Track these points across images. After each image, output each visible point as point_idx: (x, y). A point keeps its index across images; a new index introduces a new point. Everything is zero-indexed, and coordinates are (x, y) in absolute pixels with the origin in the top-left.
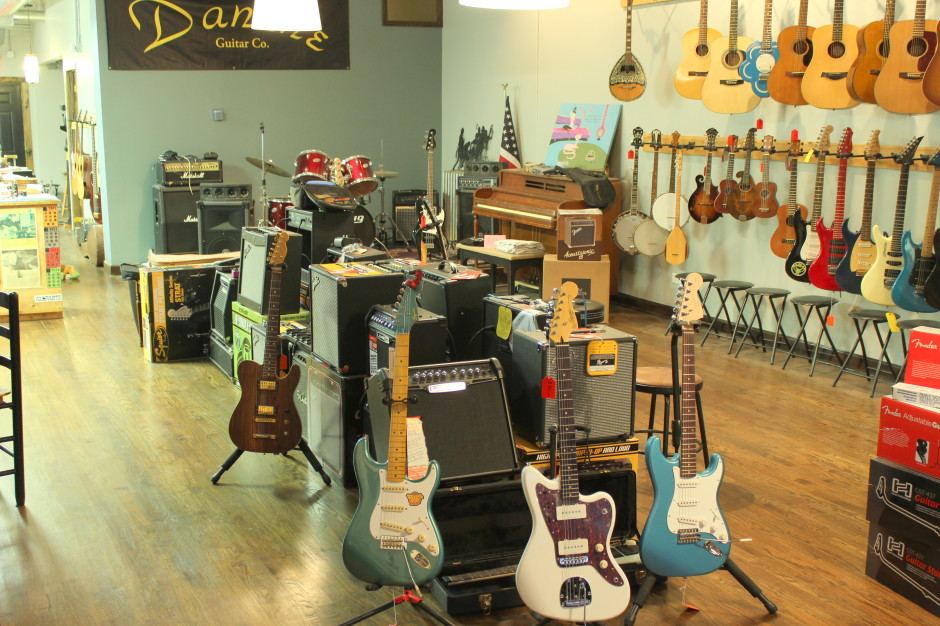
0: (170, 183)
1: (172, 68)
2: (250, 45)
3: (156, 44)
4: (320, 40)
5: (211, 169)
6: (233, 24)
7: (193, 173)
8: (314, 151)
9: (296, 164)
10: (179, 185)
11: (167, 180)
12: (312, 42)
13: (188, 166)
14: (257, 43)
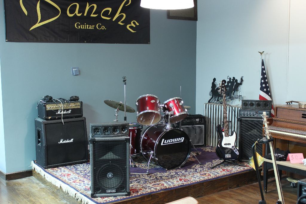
0: (50, 118)
1: (47, 41)
2: (95, 27)
3: (37, 25)
4: (134, 26)
5: (76, 107)
6: (85, 15)
7: (64, 110)
8: (150, 95)
9: (137, 104)
10: (55, 119)
11: (48, 116)
12: (130, 27)
13: (61, 106)
14: (99, 27)
